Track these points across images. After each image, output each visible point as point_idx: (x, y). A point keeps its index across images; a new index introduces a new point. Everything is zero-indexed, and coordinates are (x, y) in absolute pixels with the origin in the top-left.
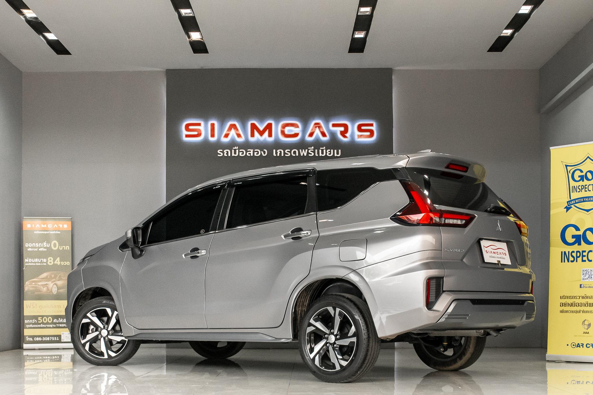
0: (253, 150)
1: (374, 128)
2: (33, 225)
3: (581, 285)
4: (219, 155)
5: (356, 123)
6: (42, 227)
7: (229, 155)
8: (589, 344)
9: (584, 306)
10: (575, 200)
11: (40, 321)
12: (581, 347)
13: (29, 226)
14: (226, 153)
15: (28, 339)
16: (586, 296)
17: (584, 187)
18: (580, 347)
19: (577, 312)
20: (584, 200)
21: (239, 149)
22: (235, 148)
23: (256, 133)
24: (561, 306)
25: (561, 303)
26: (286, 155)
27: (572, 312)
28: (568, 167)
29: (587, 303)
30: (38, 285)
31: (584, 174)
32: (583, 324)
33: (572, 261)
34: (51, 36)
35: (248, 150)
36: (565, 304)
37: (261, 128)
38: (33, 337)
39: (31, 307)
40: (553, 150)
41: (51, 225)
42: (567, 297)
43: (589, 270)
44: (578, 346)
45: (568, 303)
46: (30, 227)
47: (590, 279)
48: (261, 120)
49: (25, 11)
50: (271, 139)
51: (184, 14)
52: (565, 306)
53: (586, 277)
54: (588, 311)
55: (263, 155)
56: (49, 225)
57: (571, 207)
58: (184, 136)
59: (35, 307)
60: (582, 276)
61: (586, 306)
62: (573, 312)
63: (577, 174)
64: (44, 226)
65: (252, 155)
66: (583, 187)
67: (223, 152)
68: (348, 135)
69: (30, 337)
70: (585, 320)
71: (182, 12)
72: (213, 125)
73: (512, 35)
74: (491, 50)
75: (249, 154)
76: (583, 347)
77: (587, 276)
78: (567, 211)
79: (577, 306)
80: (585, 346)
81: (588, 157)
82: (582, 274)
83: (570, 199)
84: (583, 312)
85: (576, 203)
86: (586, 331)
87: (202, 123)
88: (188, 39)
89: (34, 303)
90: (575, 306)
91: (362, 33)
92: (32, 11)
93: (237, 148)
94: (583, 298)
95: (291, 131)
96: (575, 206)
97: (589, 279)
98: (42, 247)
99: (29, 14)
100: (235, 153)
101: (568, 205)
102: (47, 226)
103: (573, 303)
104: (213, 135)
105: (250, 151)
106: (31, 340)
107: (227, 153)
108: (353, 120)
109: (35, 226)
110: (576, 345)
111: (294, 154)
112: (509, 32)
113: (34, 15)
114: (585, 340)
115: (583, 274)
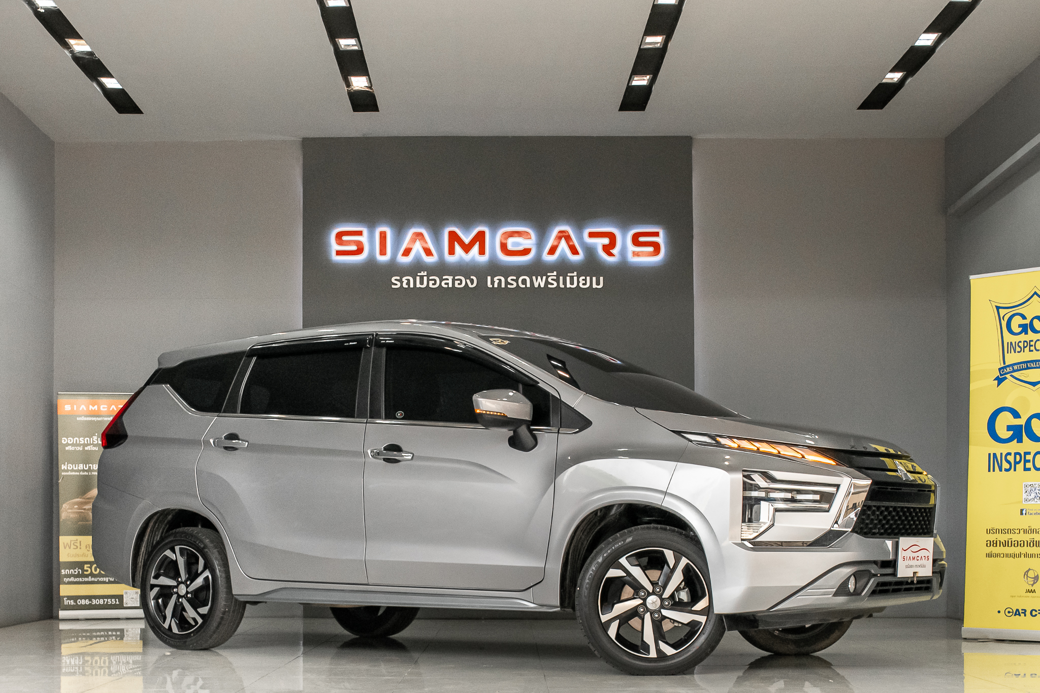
0: (452, 277)
1: (660, 240)
2: (75, 406)
3: (1022, 510)
4: (393, 286)
5: (631, 230)
6: (90, 409)
7: (412, 286)
8: (1036, 611)
9: (1027, 546)
10: (1012, 365)
11: (87, 571)
12: (1022, 615)
13: (68, 408)
14: (405, 282)
15: (66, 602)
16: (1030, 528)
17: (1029, 344)
18: (1020, 615)
19: (1014, 556)
20: (1027, 365)
21: (428, 276)
22: (422, 274)
23: (458, 248)
24: (989, 545)
25: (987, 541)
26: (509, 286)
27: (1007, 556)
28: (1000, 310)
29: (1032, 540)
30: (85, 509)
31: (1027, 322)
32: (1026, 576)
33: (1007, 470)
34: (111, 83)
35: (444, 277)
36: (995, 542)
37: (467, 240)
38: (75, 598)
39: (72, 546)
40: (976, 281)
41: (106, 406)
42: (998, 530)
43: (1037, 485)
44: (1017, 613)
45: (1000, 541)
46: (70, 409)
47: (1037, 501)
48: (467, 226)
49: (72, 42)
50: (484, 259)
51: (343, 46)
52: (995, 545)
53: (1031, 497)
54: (1034, 555)
55: (470, 286)
56: (102, 407)
57: (1006, 378)
58: (334, 253)
59: (79, 547)
60: (1025, 496)
61: (1030, 546)
62: (1009, 556)
63: (1016, 322)
64: (93, 409)
65: (450, 286)
66: (1026, 343)
67: (401, 281)
68: (615, 251)
69: (69, 598)
70: (1029, 569)
71: (341, 43)
72: (383, 236)
73: (902, 82)
74: (865, 105)
75: (446, 284)
76: (1025, 615)
77: (1033, 495)
78: (999, 385)
79: (1016, 545)
80: (1028, 613)
81: (1035, 293)
82: (1024, 492)
83: (1004, 363)
84: (1026, 555)
85: (1014, 371)
86: (1030, 588)
87: (365, 231)
88: (346, 89)
89: (77, 540)
90: (1011, 546)
91: (645, 78)
92: (84, 42)
93: (425, 273)
94: (1025, 531)
95: (518, 244)
96: (1011, 376)
97: (1035, 499)
98: (90, 444)
99: (80, 46)
100: (422, 283)
101: (1001, 375)
102: (99, 408)
103: (1008, 541)
104: (383, 252)
105: (448, 279)
106: (73, 603)
107: (408, 283)
108: (624, 226)
109: (78, 408)
110: (1013, 612)
111: (523, 284)
112: (896, 76)
113: (87, 49)
114: (1028, 603)
115: (1026, 492)
